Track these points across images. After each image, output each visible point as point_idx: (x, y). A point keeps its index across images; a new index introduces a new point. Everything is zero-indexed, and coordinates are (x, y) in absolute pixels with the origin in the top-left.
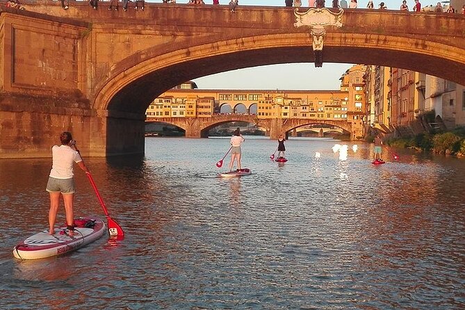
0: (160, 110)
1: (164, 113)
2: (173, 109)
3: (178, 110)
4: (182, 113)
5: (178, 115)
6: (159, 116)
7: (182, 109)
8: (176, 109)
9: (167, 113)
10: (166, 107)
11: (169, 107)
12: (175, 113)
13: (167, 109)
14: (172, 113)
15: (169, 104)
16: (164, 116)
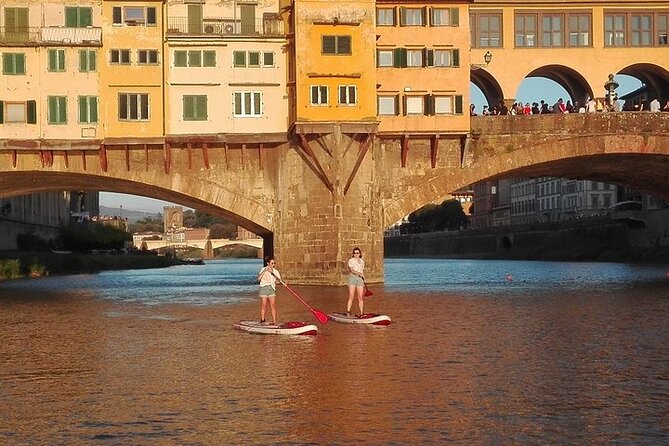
0: (74, 84)
1: (109, 107)
2: (176, 74)
3: (220, 79)
4: (247, 103)
5: (221, 121)
6: (72, 131)
7: (249, 74)
8: (201, 73)
9: (131, 106)
10: (121, 57)
11: (149, 57)
12: (195, 107)
13: (135, 76)
14: (177, 107)
15: (147, 37)
16: (110, 126)
